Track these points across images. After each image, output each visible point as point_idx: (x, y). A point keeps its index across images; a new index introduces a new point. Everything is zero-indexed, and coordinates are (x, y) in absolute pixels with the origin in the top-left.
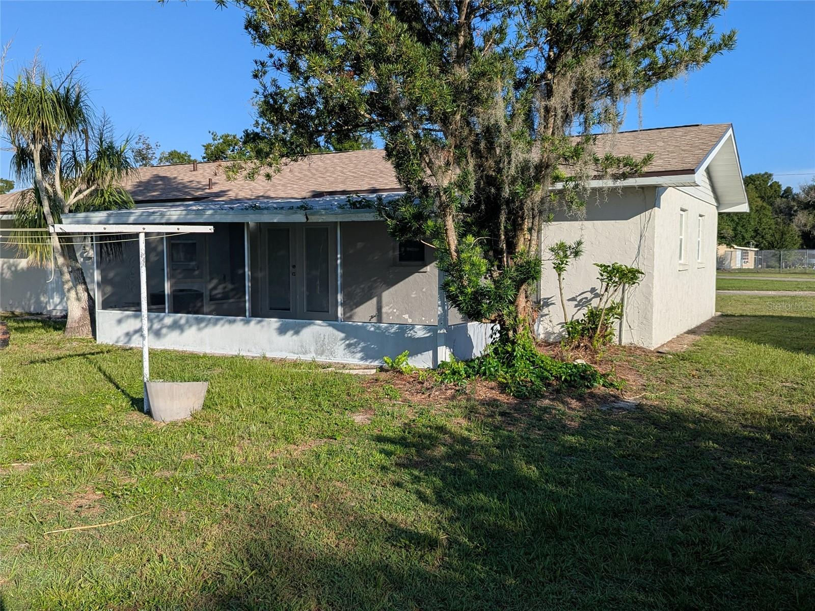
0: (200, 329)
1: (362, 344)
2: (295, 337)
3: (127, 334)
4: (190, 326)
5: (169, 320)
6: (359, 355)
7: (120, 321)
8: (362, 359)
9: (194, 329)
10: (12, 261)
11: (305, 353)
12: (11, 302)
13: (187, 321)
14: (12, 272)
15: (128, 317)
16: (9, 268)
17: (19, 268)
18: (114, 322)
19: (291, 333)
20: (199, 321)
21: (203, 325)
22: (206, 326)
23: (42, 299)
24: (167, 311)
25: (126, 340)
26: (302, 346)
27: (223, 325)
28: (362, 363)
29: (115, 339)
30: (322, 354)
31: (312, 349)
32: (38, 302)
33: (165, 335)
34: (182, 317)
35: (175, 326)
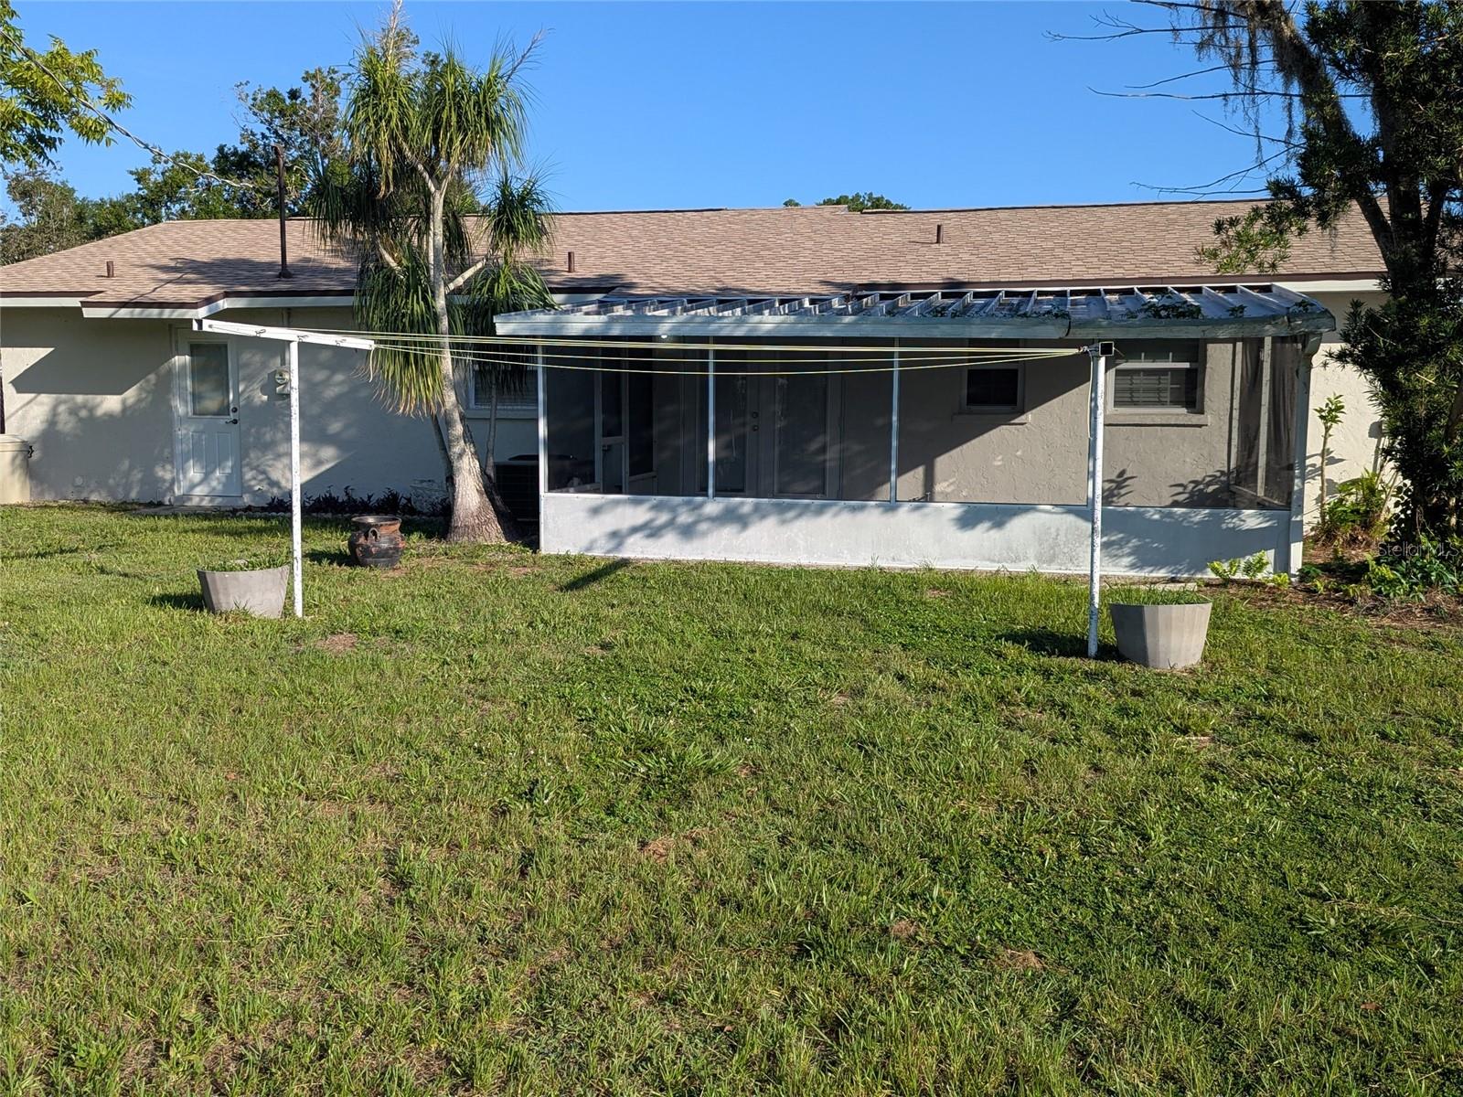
0: (784, 522)
1: (1134, 542)
2: (995, 534)
3: (614, 535)
4: (763, 517)
5: (713, 506)
6: (1127, 561)
7: (596, 511)
8: (1133, 566)
9: (771, 522)
10: (80, 398)
11: (1016, 560)
12: (79, 481)
13: (757, 508)
14: (81, 420)
15: (617, 502)
16: (73, 411)
17: (100, 412)
18: (582, 515)
19: (987, 525)
20: (782, 510)
21: (791, 514)
22: (800, 515)
23: (160, 473)
24: (711, 491)
25: (611, 545)
26: (1009, 548)
27: (836, 515)
28: (1132, 573)
29: (584, 543)
30: (1051, 560)
31: (1031, 553)
32: (150, 480)
33: (704, 534)
34: (746, 504)
35: (730, 517)
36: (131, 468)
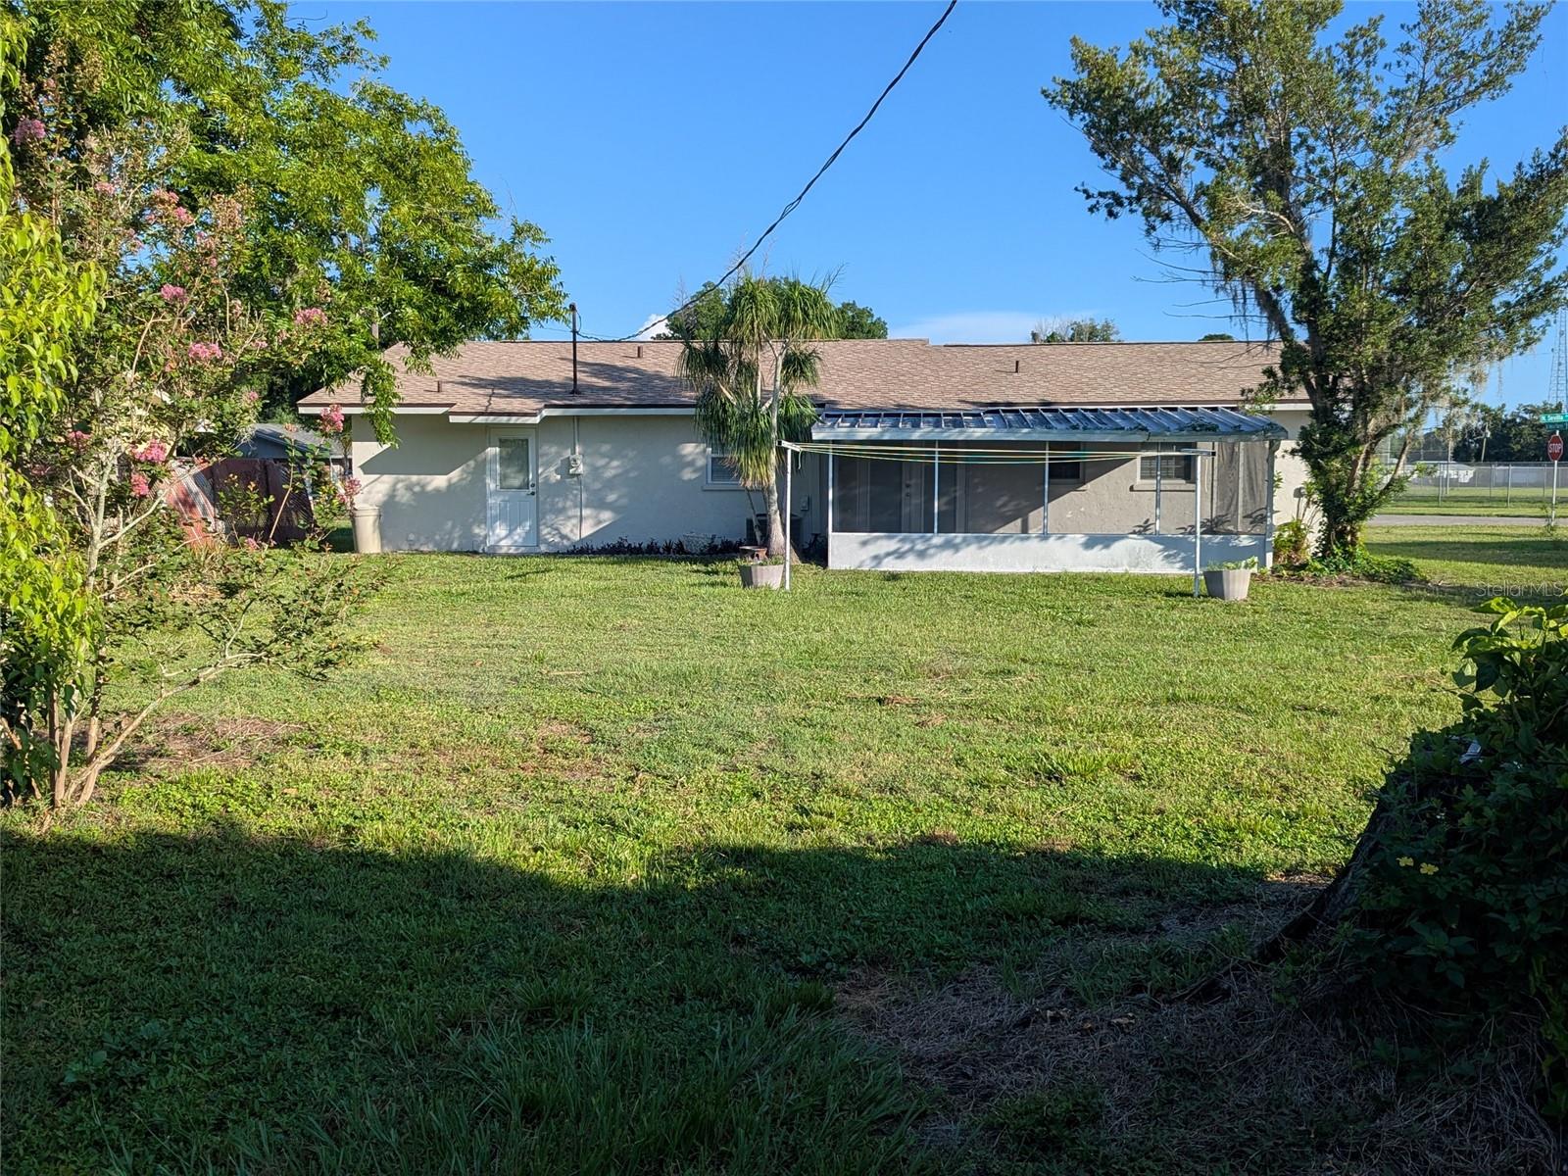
0: (981, 548)
1: (1183, 555)
2: (1104, 551)
3: (876, 557)
4: (968, 545)
5: (938, 539)
6: (1178, 565)
7: (864, 543)
8: (1182, 568)
9: (973, 547)
10: (414, 478)
11: (1117, 566)
12: (412, 537)
13: (964, 540)
14: (414, 493)
15: (878, 538)
16: (409, 488)
17: (430, 488)
18: (855, 546)
19: (1100, 546)
20: (979, 540)
21: (985, 543)
22: (990, 544)
23: (477, 531)
24: (936, 530)
25: (874, 563)
26: (1112, 560)
27: (1012, 543)
28: (1182, 572)
29: (857, 564)
30: (1135, 567)
31: (1125, 562)
32: (467, 534)
33: (932, 556)
34: (958, 537)
35: (948, 545)
36: (454, 527)
